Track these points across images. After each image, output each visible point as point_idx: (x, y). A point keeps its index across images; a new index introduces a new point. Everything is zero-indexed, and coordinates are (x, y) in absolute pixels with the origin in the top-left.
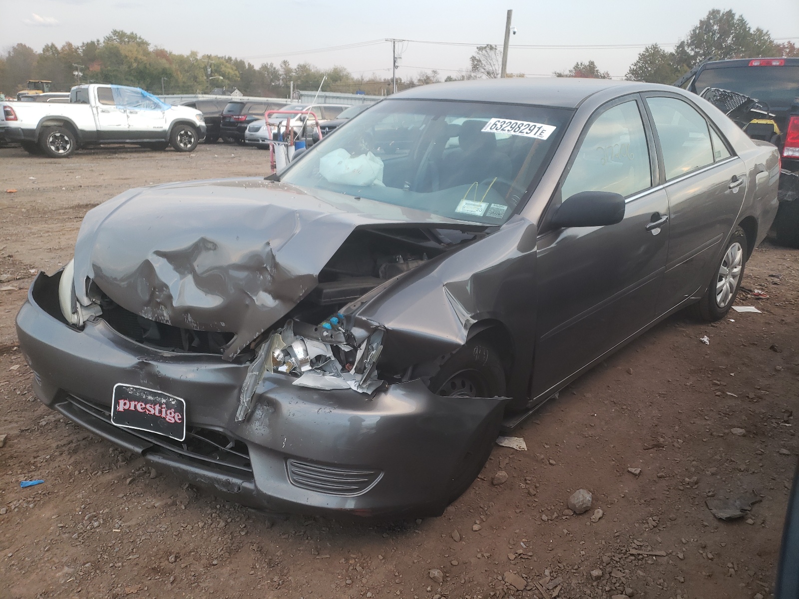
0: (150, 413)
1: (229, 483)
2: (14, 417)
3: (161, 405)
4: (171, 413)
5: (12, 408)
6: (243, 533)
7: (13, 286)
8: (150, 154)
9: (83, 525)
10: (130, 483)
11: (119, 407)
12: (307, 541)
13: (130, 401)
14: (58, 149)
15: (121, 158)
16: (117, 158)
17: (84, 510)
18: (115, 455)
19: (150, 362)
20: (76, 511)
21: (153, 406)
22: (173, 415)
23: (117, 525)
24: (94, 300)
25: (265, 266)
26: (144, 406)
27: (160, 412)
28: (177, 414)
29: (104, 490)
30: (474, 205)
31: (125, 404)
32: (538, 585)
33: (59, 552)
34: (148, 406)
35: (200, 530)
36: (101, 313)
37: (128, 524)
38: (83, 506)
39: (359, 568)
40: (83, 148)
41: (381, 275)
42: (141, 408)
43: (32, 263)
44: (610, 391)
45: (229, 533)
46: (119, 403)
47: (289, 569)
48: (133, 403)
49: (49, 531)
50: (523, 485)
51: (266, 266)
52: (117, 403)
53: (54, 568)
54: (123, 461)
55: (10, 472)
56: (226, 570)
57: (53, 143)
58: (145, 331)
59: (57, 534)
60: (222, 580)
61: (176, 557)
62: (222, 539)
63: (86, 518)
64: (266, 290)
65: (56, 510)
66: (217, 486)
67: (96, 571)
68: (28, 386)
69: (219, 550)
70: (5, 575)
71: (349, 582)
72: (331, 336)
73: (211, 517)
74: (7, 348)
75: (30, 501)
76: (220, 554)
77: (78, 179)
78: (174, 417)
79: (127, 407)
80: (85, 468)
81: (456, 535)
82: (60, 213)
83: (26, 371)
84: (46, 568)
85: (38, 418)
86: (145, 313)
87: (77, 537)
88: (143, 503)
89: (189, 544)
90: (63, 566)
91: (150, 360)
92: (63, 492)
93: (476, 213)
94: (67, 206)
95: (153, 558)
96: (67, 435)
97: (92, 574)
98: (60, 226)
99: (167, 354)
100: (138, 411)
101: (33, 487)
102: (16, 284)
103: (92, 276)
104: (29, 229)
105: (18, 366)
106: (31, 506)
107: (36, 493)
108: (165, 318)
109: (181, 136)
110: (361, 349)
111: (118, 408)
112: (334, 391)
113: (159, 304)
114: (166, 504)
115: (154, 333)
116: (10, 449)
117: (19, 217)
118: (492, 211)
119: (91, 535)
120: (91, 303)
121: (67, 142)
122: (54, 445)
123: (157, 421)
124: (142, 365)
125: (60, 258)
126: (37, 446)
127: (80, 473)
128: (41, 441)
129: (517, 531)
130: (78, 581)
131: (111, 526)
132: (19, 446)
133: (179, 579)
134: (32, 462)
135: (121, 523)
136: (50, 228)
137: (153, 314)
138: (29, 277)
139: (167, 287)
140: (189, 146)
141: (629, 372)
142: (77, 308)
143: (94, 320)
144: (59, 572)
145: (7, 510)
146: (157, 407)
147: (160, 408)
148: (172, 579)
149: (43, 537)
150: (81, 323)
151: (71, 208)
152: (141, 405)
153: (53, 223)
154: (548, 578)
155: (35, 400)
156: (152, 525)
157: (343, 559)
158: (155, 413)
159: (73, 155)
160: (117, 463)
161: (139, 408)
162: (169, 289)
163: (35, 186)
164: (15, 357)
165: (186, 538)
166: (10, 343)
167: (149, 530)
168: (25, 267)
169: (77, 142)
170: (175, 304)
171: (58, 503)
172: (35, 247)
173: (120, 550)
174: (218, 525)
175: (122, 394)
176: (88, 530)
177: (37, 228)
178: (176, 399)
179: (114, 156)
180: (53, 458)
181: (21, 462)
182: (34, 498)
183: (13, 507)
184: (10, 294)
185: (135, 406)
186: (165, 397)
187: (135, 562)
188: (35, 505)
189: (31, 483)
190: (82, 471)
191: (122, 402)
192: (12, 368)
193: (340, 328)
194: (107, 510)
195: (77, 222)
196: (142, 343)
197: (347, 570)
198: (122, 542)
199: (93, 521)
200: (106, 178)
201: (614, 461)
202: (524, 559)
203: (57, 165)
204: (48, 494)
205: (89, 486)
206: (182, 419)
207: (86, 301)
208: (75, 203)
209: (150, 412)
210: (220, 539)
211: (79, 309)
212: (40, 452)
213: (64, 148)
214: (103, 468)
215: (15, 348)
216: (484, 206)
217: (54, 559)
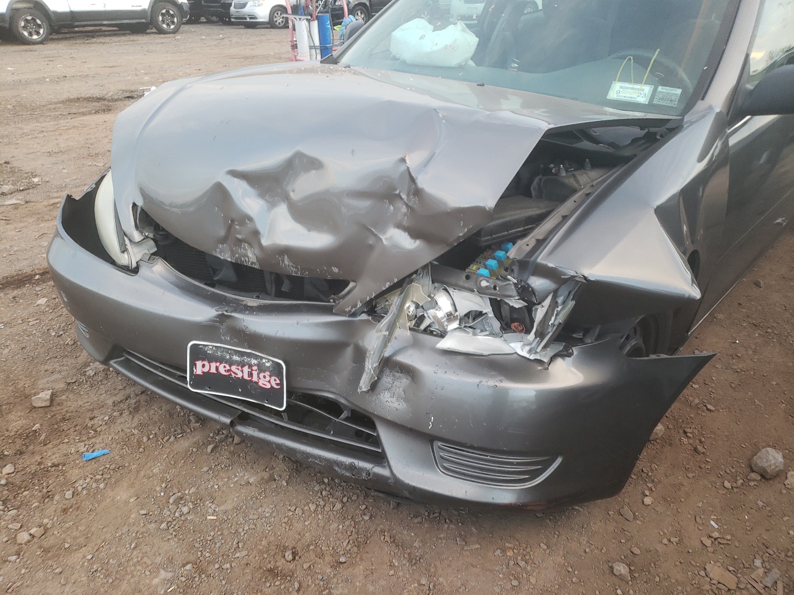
0: (237, 376)
1: (355, 468)
2: (55, 366)
3: (250, 366)
4: (265, 377)
5: (51, 354)
6: (366, 518)
7: (18, 199)
8: (132, 38)
9: (169, 510)
10: (212, 451)
11: (196, 368)
12: (446, 526)
13: (209, 362)
14: (31, 34)
15: (101, 43)
16: (95, 43)
17: (166, 489)
18: (185, 414)
19: (233, 314)
20: (155, 490)
21: (240, 368)
22: (268, 378)
23: (210, 510)
24: (147, 234)
25: (397, 192)
26: (228, 367)
27: (250, 375)
28: (273, 378)
29: (183, 461)
30: (632, 89)
31: (204, 366)
32: (750, 579)
33: (149, 549)
34: (234, 368)
35: (313, 515)
36: (155, 249)
37: (223, 508)
38: (164, 485)
39: (522, 564)
40: (58, 32)
41: (533, 193)
42: (225, 371)
43: (33, 171)
44: (744, 310)
45: (349, 517)
46: (195, 365)
47: (435, 566)
48: (213, 365)
49: (131, 520)
50: (685, 440)
51: (400, 192)
52: (193, 365)
53: (148, 573)
54: (197, 422)
55: (66, 440)
56: (359, 570)
57: (25, 27)
58: (215, 271)
59: (142, 525)
60: (358, 584)
61: (294, 554)
62: (343, 527)
63: (171, 501)
64: (399, 226)
65: (132, 491)
66: (336, 469)
67: (200, 576)
68: (62, 325)
69: (345, 544)
70: (89, 586)
71: (515, 583)
72: (495, 288)
73: (321, 496)
74: (26, 277)
75: (99, 480)
76: (348, 548)
77: (59, 68)
78: (269, 382)
79: (206, 369)
80: (153, 432)
81: (627, 511)
82: (50, 109)
83: (56, 306)
84: (139, 573)
85: (82, 366)
86: (220, 253)
87: (166, 528)
88: (234, 478)
89: (304, 535)
90: (158, 569)
91: (232, 312)
92: (135, 466)
93: (637, 100)
94: (56, 100)
95: (265, 556)
96: (121, 387)
97: (197, 579)
98: (54, 125)
99: (252, 302)
100: (220, 373)
101: (98, 459)
102: (21, 196)
103: (140, 203)
104: (20, 128)
105: (45, 300)
106: (102, 486)
107: (103, 467)
108: (251, 260)
109: (163, 15)
110: (543, 306)
111: (195, 371)
112: (492, 356)
113: (240, 241)
114: (262, 479)
115: (228, 274)
116: (59, 408)
117: (6, 115)
118: (661, 96)
119: (183, 524)
120: (143, 238)
121: (39, 26)
122: (110, 402)
123: (245, 386)
124: (222, 318)
125: (63, 163)
126: (90, 404)
127: (149, 439)
128: (93, 397)
129: (700, 504)
130: (181, 590)
131: (204, 511)
132: (69, 404)
133: (304, 585)
134: (89, 425)
135: (215, 508)
136: (43, 127)
137: (233, 254)
138: (33, 188)
139: (250, 219)
140: (172, 27)
141: (757, 284)
142: (126, 245)
143: (149, 260)
144: (155, 577)
145: (73, 492)
146: (246, 369)
147: (250, 370)
148: (296, 585)
149: (125, 529)
150: (134, 265)
151: (61, 102)
152: (225, 367)
153: (45, 121)
154: (761, 571)
155: (75, 343)
156: (252, 508)
157: (499, 551)
158: (243, 376)
159: (47, 41)
160: (189, 423)
161: (222, 370)
162: (254, 222)
163: (16, 78)
164: (40, 289)
165: (298, 526)
166: (30, 270)
167: (251, 517)
168: (26, 175)
169: (50, 26)
170: (265, 242)
171: (132, 480)
172: (32, 151)
173: (222, 544)
174: (334, 507)
175: (198, 354)
176: (177, 518)
177: (29, 127)
178: (273, 361)
179: (94, 40)
180: (112, 420)
181: (77, 425)
182: (102, 475)
183: (80, 489)
184: (16, 208)
185: (217, 368)
186: (256, 357)
187: (244, 561)
188: (106, 484)
189: (95, 454)
190: (151, 437)
191: (199, 364)
192: (39, 302)
193: (509, 277)
194: (193, 490)
195: (71, 119)
196: (213, 286)
197: (508, 565)
198: (222, 534)
199: (180, 505)
200: (91, 66)
201: (783, 403)
202: (723, 544)
203: (33, 53)
204: (118, 468)
205: (165, 457)
206: (281, 384)
207: (137, 236)
208: (65, 96)
209: (237, 374)
210: (341, 527)
211: (129, 246)
212: (95, 411)
213: (38, 33)
214: (175, 431)
215: (37, 277)
216: (647, 89)
217: (145, 559)
